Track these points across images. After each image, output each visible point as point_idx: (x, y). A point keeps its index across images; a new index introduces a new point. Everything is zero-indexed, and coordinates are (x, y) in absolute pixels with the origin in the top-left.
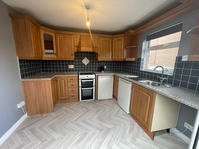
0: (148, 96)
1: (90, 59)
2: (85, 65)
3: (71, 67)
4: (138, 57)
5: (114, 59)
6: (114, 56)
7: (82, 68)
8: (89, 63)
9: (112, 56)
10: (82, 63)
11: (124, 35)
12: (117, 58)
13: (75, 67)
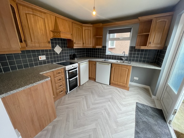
0: (127, 69)
1: (62, 47)
2: (58, 54)
3: (43, 58)
4: (103, 45)
5: (85, 46)
6: (85, 44)
7: (55, 57)
8: (62, 51)
9: (83, 44)
10: (55, 51)
11: (92, 26)
12: (88, 45)
13: (47, 58)
